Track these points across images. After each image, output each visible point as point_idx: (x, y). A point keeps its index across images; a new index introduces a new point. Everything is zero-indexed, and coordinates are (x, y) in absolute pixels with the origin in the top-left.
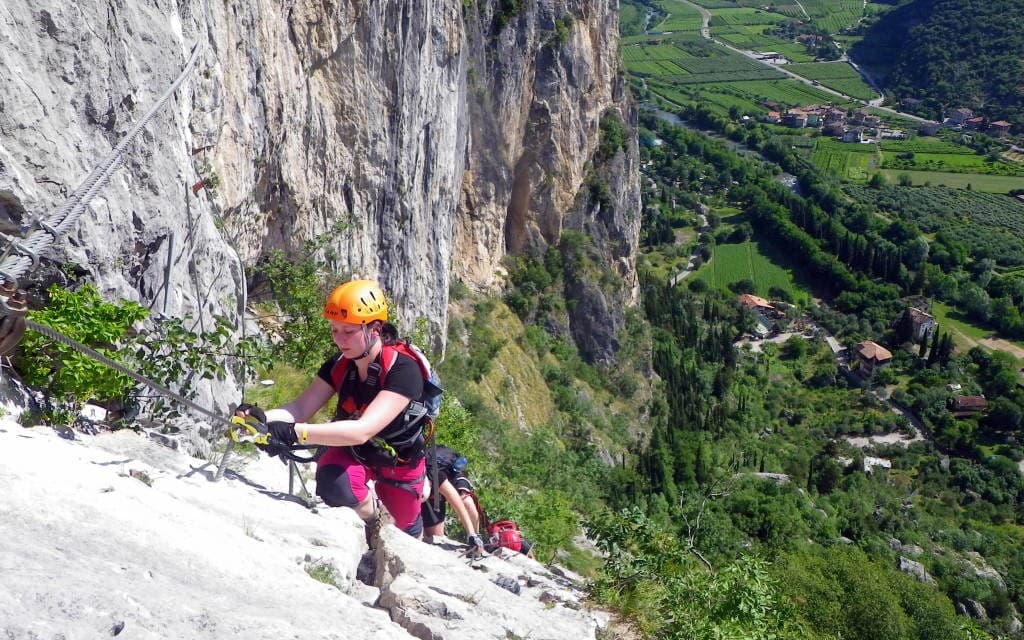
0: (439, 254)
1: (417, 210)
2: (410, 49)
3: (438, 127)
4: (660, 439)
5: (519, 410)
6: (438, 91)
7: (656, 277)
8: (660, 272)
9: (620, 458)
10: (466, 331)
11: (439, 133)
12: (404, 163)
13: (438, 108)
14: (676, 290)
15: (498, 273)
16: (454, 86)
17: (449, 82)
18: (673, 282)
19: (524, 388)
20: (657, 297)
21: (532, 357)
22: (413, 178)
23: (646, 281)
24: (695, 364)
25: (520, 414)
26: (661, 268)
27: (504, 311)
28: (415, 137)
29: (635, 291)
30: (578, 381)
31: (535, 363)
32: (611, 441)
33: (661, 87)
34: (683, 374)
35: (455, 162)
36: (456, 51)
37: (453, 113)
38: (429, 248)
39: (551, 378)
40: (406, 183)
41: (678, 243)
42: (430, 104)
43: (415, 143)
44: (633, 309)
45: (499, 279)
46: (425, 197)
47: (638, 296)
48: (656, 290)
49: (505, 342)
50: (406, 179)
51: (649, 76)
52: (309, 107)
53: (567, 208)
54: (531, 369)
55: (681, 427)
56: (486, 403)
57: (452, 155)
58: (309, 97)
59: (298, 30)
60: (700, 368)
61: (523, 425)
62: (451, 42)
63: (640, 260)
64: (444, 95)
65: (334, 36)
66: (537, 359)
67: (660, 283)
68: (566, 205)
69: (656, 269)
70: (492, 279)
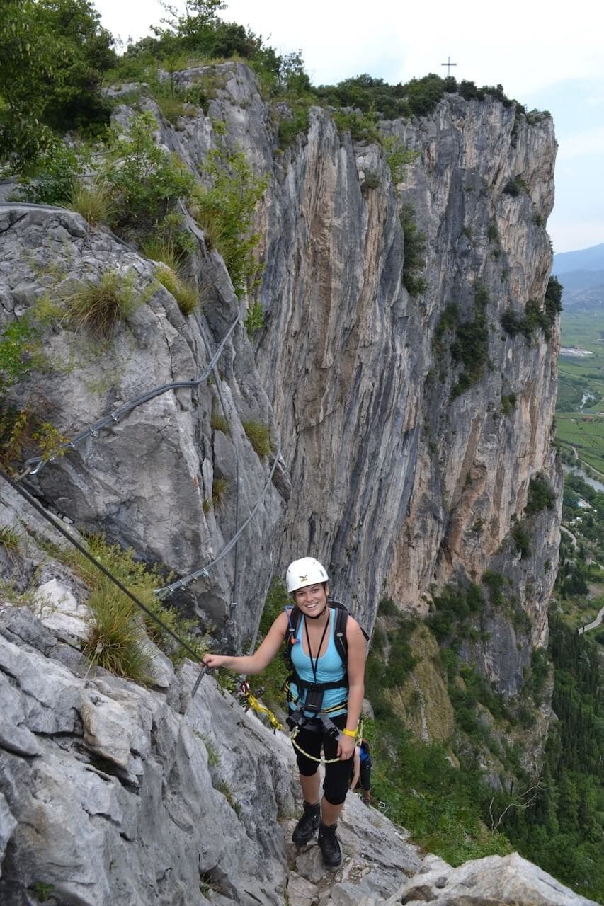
0: (374, 580)
1: (362, 544)
2: (376, 424)
3: (389, 481)
4: (549, 773)
5: (424, 722)
6: (393, 454)
7: (566, 625)
8: (570, 621)
9: (508, 785)
10: (388, 643)
11: (389, 486)
12: (358, 506)
13: (392, 467)
14: (583, 639)
15: (424, 598)
16: (406, 452)
17: (403, 449)
18: (580, 631)
19: (430, 705)
20: (564, 642)
21: (443, 677)
22: (363, 518)
23: (555, 626)
24: (593, 711)
25: (424, 726)
26: (571, 617)
27: (424, 632)
28: (369, 488)
29: (543, 634)
30: (480, 706)
31: (445, 683)
32: (502, 767)
33: (591, 458)
34: (579, 716)
35: (399, 510)
36: (412, 427)
37: (403, 472)
38: (367, 574)
39: (456, 698)
40: (357, 521)
41: (590, 597)
42: (386, 464)
43: (369, 493)
44: (541, 649)
45: (424, 604)
46: (370, 534)
47: (546, 638)
48: (564, 636)
49: (421, 660)
50: (357, 518)
51: (581, 447)
52: (295, 459)
53: (492, 552)
54: (440, 687)
55: (570, 767)
56: (395, 711)
57: (397, 504)
58: (296, 451)
59: (299, 405)
60: (596, 713)
61: (425, 736)
62: (409, 421)
63: (552, 607)
64: (398, 459)
65: (322, 411)
66: (446, 679)
67: (569, 630)
68: (492, 549)
69: (567, 616)
70: (418, 602)
